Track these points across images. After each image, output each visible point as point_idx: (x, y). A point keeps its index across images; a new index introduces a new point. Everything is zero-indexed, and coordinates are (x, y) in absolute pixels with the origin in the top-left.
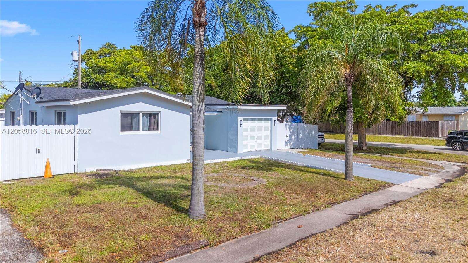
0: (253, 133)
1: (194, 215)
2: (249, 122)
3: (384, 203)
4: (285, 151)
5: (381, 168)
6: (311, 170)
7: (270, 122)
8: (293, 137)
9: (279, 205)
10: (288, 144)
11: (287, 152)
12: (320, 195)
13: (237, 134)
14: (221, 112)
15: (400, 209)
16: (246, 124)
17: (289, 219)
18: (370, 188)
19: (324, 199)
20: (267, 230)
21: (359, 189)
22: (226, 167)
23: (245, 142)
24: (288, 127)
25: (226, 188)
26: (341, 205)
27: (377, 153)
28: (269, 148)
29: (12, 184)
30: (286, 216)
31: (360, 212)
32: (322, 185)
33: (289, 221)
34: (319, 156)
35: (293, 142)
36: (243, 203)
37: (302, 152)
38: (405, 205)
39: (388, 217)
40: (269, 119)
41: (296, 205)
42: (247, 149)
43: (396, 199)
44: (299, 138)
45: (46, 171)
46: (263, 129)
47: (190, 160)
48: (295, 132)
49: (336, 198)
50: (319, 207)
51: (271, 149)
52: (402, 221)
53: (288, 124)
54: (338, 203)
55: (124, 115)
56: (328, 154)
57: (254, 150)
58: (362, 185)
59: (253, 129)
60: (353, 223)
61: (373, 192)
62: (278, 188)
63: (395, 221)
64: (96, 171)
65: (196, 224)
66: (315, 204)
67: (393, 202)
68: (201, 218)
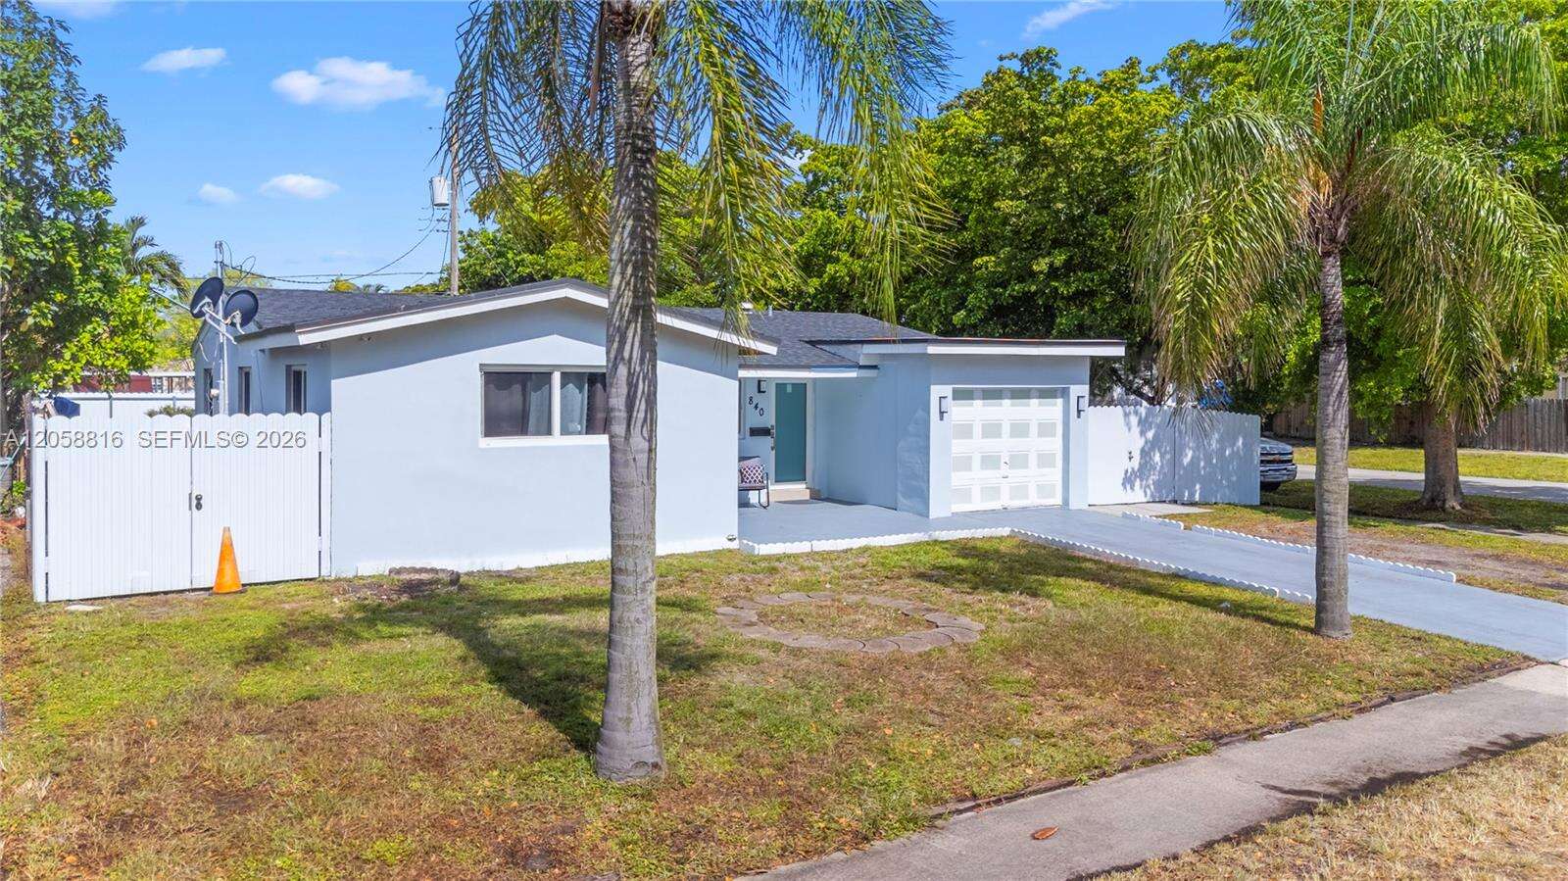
0: (991, 445)
1: (611, 763)
2: (978, 403)
3: (1462, 743)
4: (1119, 511)
5: (1495, 589)
6: (1191, 588)
7: (1060, 401)
8: (1157, 458)
9: (989, 731)
10: (1137, 483)
11: (1125, 516)
12: (1186, 695)
13: (927, 447)
14: (875, 367)
15: (1522, 780)
16: (962, 412)
17: (1009, 799)
18: (1418, 674)
19: (1198, 716)
20: (896, 842)
21: (1363, 675)
22: (857, 571)
23: (958, 479)
24: (1134, 420)
25: (810, 652)
26: (1262, 743)
27: (1501, 524)
28: (1058, 500)
29: (94, 612)
30: (1003, 782)
31: (1334, 784)
32: (1208, 655)
33: (1007, 806)
34: (1250, 532)
35: (1156, 478)
36: (847, 717)
37: (1187, 515)
38: (1555, 758)
39: (1453, 817)
40: (1059, 394)
41: (1064, 738)
42: (970, 502)
43: (1522, 729)
44: (1181, 464)
45: (220, 572)
46: (1034, 430)
47: (737, 542)
48: (1164, 441)
49: (1250, 711)
50: (1157, 752)
51: (1066, 501)
52: (1515, 838)
53: (1136, 413)
54: (1253, 735)
55: (497, 380)
56: (1290, 525)
57: (996, 505)
58: (1385, 661)
59: (992, 430)
60: (1277, 834)
61: (1426, 690)
62: (1019, 662)
63: (1480, 835)
64: (390, 572)
65: (610, 803)
66: (1144, 736)
67: (1505, 741)
68: (639, 779)
